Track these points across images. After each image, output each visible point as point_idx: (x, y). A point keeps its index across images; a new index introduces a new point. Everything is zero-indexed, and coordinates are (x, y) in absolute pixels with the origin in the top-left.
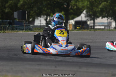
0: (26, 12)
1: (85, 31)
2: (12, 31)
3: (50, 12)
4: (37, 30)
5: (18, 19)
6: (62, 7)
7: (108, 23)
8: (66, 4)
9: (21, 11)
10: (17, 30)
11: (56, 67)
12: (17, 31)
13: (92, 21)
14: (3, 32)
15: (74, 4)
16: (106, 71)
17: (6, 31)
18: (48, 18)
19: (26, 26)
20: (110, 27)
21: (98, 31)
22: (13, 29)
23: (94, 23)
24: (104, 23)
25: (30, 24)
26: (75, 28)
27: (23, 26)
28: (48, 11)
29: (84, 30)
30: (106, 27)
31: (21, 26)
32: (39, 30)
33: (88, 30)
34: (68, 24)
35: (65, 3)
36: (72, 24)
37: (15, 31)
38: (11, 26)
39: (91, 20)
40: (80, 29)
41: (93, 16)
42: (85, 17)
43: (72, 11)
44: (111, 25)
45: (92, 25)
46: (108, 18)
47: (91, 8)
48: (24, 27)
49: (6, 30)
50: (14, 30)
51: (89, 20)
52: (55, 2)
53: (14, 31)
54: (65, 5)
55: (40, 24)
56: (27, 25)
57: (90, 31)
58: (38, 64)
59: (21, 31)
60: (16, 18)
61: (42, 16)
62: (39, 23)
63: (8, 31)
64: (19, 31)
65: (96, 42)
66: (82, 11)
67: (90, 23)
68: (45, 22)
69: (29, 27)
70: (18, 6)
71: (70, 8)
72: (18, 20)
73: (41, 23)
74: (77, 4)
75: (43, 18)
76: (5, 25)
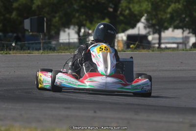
0: (45, 19)
1: (144, 52)
2: (22, 52)
3: (86, 20)
4: (63, 50)
5: (31, 31)
6: (106, 11)
7: (183, 38)
8: (113, 6)
9: (36, 17)
10: (29, 49)
11: (95, 112)
12: (29, 51)
13: (157, 36)
14: (5, 52)
15: (126, 7)
16: (181, 120)
17: (11, 52)
18: (83, 31)
19: (44, 43)
20: (187, 45)
21: (167, 52)
22: (22, 48)
23: (160, 39)
24: (176, 38)
25: (51, 40)
26: (128, 47)
27: (40, 43)
28: (81, 18)
29: (143, 50)
30: (181, 46)
31: (36, 43)
32: (67, 50)
33: (150, 50)
34: (116, 40)
35: (111, 5)
36: (122, 40)
37: (26, 52)
38: (19, 43)
39: (154, 33)
40: (135, 48)
41: (158, 26)
42: (145, 27)
43: (122, 18)
44: (188, 42)
45: (157, 41)
46: (184, 31)
47: (154, 13)
48: (42, 45)
49: (10, 50)
50: (24, 50)
51: (151, 33)
52: (93, 4)
53: (24, 52)
54: (111, 8)
55: (69, 39)
56: (47, 41)
57: (153, 51)
58: (66, 108)
59: (37, 52)
60: (28, 30)
61: (72, 27)
62: (67, 38)
63: (15, 51)
64: (33, 52)
65: (163, 71)
66: (138, 17)
67: (153, 39)
68: (76, 36)
69: (49, 45)
70: (33, 9)
71: (119, 12)
72: (31, 33)
73: (71, 38)
74: (131, 6)
75: (73, 29)
76: (10, 41)
